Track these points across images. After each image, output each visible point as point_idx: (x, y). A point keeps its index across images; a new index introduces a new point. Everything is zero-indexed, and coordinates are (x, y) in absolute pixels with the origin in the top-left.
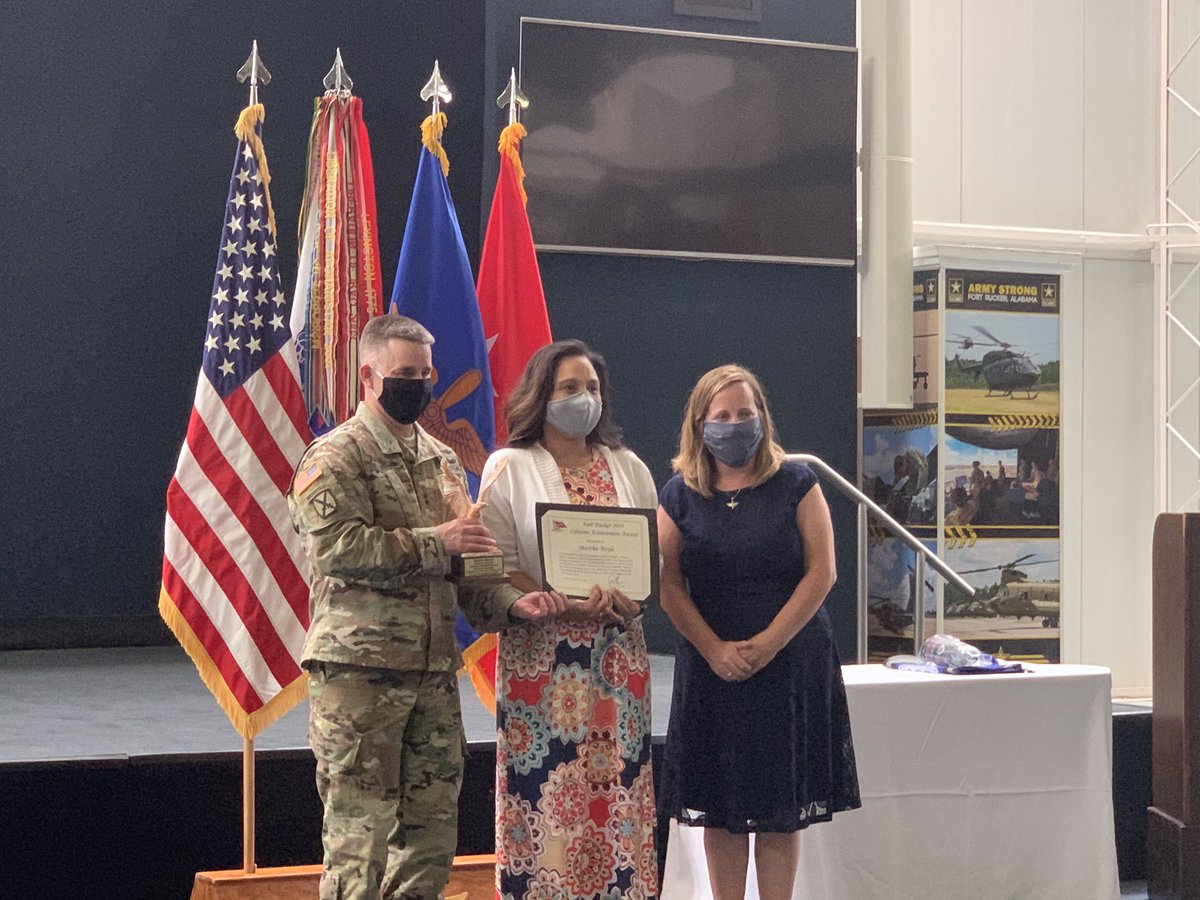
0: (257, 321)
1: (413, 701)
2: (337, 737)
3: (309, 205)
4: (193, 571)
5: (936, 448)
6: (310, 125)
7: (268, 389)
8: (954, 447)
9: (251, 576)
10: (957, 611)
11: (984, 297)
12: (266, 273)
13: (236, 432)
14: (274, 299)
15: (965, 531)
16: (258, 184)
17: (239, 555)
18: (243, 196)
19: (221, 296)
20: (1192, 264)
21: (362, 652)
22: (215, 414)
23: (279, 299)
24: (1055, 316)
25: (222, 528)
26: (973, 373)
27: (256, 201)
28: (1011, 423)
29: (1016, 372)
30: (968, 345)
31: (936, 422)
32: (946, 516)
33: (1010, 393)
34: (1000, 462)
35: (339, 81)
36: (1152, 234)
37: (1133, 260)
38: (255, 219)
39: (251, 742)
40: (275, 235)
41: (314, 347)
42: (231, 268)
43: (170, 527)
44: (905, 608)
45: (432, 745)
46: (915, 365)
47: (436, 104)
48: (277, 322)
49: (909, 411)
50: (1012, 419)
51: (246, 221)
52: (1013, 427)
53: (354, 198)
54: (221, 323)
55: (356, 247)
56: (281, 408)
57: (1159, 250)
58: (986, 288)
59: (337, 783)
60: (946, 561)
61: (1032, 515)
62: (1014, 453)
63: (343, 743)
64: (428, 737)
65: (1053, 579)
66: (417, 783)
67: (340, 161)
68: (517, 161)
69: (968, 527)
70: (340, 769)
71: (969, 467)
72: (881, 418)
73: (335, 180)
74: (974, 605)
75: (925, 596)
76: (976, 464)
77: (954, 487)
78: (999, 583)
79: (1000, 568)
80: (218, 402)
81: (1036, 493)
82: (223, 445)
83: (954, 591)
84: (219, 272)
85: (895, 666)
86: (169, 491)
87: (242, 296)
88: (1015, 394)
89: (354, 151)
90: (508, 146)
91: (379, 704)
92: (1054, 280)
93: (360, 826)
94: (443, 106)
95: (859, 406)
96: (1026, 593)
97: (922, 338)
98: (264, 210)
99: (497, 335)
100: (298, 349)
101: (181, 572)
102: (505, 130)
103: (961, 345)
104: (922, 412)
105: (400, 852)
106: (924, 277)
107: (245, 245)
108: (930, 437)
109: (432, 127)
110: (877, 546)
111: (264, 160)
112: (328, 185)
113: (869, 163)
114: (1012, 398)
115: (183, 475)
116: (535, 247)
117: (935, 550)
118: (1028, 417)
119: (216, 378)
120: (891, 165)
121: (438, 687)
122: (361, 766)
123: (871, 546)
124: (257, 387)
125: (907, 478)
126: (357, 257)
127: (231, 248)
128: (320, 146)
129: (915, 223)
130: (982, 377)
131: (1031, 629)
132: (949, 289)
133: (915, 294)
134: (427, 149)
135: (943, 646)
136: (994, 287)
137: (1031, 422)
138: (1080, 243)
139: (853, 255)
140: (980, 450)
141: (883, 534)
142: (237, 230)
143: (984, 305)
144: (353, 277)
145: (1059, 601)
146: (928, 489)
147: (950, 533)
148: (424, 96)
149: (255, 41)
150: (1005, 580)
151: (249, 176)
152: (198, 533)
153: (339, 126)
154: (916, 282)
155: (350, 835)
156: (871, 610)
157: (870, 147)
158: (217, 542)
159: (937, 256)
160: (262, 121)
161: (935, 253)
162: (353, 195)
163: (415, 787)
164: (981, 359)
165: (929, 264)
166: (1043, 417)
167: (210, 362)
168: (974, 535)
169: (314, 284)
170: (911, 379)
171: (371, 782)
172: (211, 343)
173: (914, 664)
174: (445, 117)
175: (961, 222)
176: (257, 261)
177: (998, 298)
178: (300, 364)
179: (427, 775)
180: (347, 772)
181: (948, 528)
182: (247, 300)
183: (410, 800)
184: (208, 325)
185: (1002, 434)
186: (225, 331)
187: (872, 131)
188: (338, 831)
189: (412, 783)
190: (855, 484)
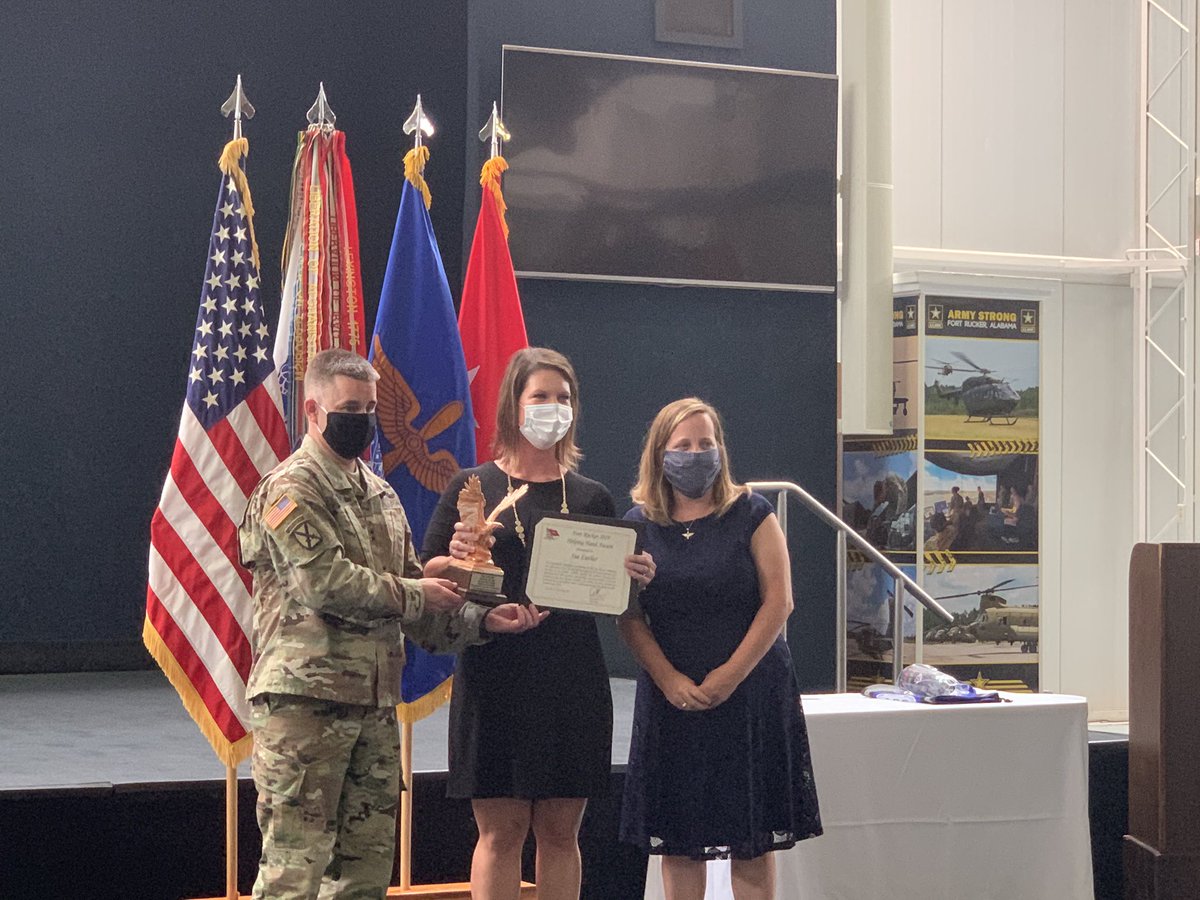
0: (241, 353)
1: (358, 732)
2: (281, 767)
3: (292, 238)
4: (176, 600)
5: (915, 475)
6: (294, 158)
7: (251, 419)
8: (933, 473)
9: (234, 606)
10: (936, 636)
11: (963, 324)
12: (249, 306)
13: (219, 464)
14: (258, 331)
15: (944, 556)
16: (242, 217)
17: (222, 585)
18: (227, 229)
19: (205, 328)
20: (1171, 288)
21: (315, 684)
22: (199, 444)
23: (262, 331)
24: (1035, 342)
25: (205, 558)
26: (953, 399)
27: (240, 235)
28: (991, 449)
29: (994, 398)
30: (948, 371)
31: (916, 448)
32: (925, 540)
33: (989, 419)
34: (979, 487)
35: (321, 115)
36: (1132, 259)
37: (1112, 285)
38: (239, 252)
39: (234, 772)
40: (258, 268)
41: (297, 379)
42: (215, 301)
43: (154, 557)
44: (884, 633)
45: (372, 776)
46: (894, 391)
47: (418, 137)
48: (260, 354)
49: (887, 436)
50: (991, 445)
51: (230, 254)
52: (992, 453)
53: (338, 232)
54: (205, 355)
55: (339, 280)
56: (264, 440)
57: (1139, 275)
58: (966, 314)
59: (280, 814)
60: (924, 588)
61: (1010, 540)
62: (994, 478)
63: (289, 774)
64: (369, 769)
65: (1032, 604)
66: (356, 815)
67: (323, 194)
68: (499, 194)
69: (947, 552)
70: (284, 799)
71: (947, 492)
72: (860, 444)
73: (318, 214)
74: (953, 631)
75: (904, 620)
76: (956, 489)
77: (933, 513)
78: (977, 609)
79: (979, 593)
80: (202, 433)
81: (1015, 519)
82: (206, 477)
83: (933, 618)
84: (203, 305)
85: (873, 695)
86: (153, 522)
87: (225, 329)
88: (994, 420)
89: (337, 184)
90: (490, 179)
91: (323, 736)
92: (1034, 306)
93: (302, 858)
94: (425, 140)
95: (839, 431)
96: (1005, 619)
97: (902, 363)
98: (248, 243)
99: (478, 367)
100: (281, 381)
101: (165, 602)
102: (486, 163)
103: (941, 371)
104: (901, 438)
105: (333, 882)
106: (903, 303)
107: (229, 278)
108: (910, 463)
109: (414, 161)
110: (857, 572)
111: (248, 194)
112: (311, 219)
113: (849, 190)
114: (992, 424)
115: (167, 505)
116: (515, 273)
117: (914, 577)
118: (1007, 443)
119: (200, 411)
120: (871, 191)
121: (380, 719)
122: (305, 797)
123: (850, 572)
124: (240, 419)
125: (887, 503)
126: (340, 290)
127: (215, 281)
128: (303, 179)
129: (894, 247)
130: (961, 403)
131: (1009, 654)
132: (929, 316)
133: (895, 321)
134: (409, 183)
135: (921, 675)
136: (973, 314)
137: (1011, 448)
138: (1059, 268)
139: (834, 283)
140: (959, 476)
141: (862, 559)
142: (221, 263)
143: (963, 332)
144: (336, 309)
145: (1037, 626)
146: (907, 514)
147: (929, 558)
148: (407, 129)
149: (239, 76)
150: (984, 606)
151: (232, 209)
152: (183, 564)
153: (323, 160)
154: (896, 308)
155: (290, 866)
156: (850, 635)
157: (850, 173)
158: (201, 572)
159: (917, 283)
160: (246, 154)
161: (914, 279)
162: (337, 229)
163: (352, 819)
164: (961, 385)
165: (909, 290)
166: (1022, 443)
167: (194, 396)
168: (953, 560)
169: (297, 317)
170: (891, 405)
171: (314, 812)
172: (195, 375)
173: (893, 693)
174: (427, 151)
175: (941, 248)
176: (241, 294)
177: (978, 325)
178: (283, 395)
179: (366, 806)
180: (292, 802)
181: (928, 554)
182: (230, 333)
183: (348, 831)
184: (192, 357)
185: (982, 459)
186: (209, 364)
187: (852, 160)
188: (278, 861)
189: (352, 815)
190: (835, 512)
